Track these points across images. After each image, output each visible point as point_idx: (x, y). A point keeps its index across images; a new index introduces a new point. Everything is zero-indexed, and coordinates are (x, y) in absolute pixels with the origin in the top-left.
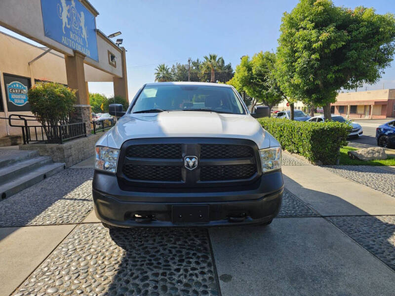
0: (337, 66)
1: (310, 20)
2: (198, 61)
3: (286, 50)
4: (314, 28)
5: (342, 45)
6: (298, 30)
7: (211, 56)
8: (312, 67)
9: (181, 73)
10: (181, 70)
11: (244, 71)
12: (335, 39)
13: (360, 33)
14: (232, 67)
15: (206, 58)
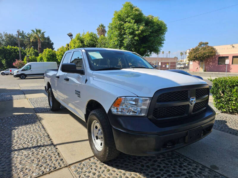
0: (145, 44)
1: (131, 18)
2: (23, 32)
3: (116, 33)
4: (135, 23)
5: (149, 34)
6: (125, 22)
7: (37, 30)
8: (133, 44)
9: (9, 40)
10: (8, 37)
11: (79, 43)
12: (145, 30)
13: (154, 29)
14: (50, 39)
15: (33, 31)
